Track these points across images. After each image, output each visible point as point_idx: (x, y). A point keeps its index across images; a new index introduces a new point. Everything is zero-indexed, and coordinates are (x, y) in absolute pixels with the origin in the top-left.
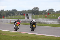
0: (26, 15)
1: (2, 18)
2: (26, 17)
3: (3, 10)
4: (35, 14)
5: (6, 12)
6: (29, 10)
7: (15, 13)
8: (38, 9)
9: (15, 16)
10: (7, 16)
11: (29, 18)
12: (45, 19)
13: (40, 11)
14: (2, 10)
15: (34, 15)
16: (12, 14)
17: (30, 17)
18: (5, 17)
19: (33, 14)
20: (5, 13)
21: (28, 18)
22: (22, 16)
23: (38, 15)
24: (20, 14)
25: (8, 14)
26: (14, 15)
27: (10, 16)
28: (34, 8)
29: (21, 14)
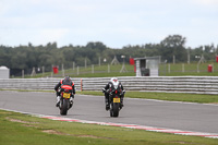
0: (138, 63)
1: (52, 73)
2: (138, 71)
3: (55, 44)
4: (170, 61)
5: (64, 53)
6: (148, 46)
7: (98, 54)
8: (183, 42)
9: (100, 67)
10: (68, 66)
11: (148, 75)
12: (207, 78)
13: (190, 49)
14: (49, 44)
15: (169, 65)
16: (86, 60)
17: (151, 71)
18: (60, 69)
19: (163, 59)
20: (62, 56)
21: (146, 73)
22: (123, 66)
23: (183, 65)
24: (115, 59)
25: (73, 60)
26: (96, 63)
27: (80, 65)
28: (167, 40)
29: (120, 60)
